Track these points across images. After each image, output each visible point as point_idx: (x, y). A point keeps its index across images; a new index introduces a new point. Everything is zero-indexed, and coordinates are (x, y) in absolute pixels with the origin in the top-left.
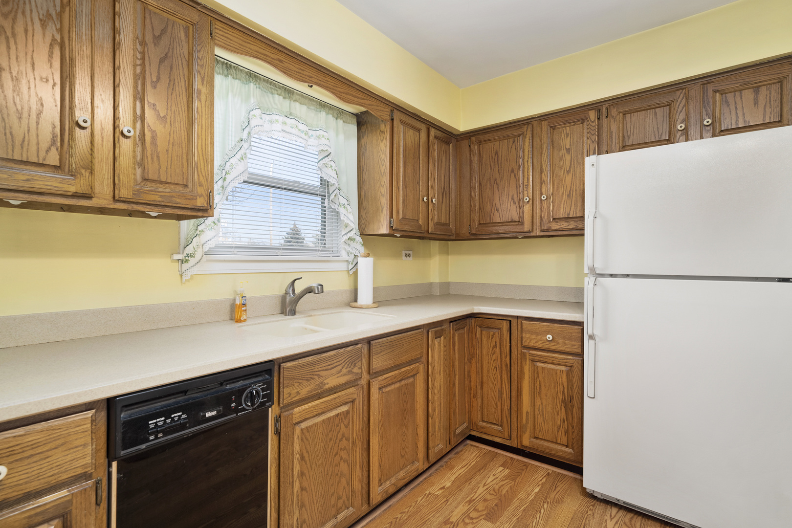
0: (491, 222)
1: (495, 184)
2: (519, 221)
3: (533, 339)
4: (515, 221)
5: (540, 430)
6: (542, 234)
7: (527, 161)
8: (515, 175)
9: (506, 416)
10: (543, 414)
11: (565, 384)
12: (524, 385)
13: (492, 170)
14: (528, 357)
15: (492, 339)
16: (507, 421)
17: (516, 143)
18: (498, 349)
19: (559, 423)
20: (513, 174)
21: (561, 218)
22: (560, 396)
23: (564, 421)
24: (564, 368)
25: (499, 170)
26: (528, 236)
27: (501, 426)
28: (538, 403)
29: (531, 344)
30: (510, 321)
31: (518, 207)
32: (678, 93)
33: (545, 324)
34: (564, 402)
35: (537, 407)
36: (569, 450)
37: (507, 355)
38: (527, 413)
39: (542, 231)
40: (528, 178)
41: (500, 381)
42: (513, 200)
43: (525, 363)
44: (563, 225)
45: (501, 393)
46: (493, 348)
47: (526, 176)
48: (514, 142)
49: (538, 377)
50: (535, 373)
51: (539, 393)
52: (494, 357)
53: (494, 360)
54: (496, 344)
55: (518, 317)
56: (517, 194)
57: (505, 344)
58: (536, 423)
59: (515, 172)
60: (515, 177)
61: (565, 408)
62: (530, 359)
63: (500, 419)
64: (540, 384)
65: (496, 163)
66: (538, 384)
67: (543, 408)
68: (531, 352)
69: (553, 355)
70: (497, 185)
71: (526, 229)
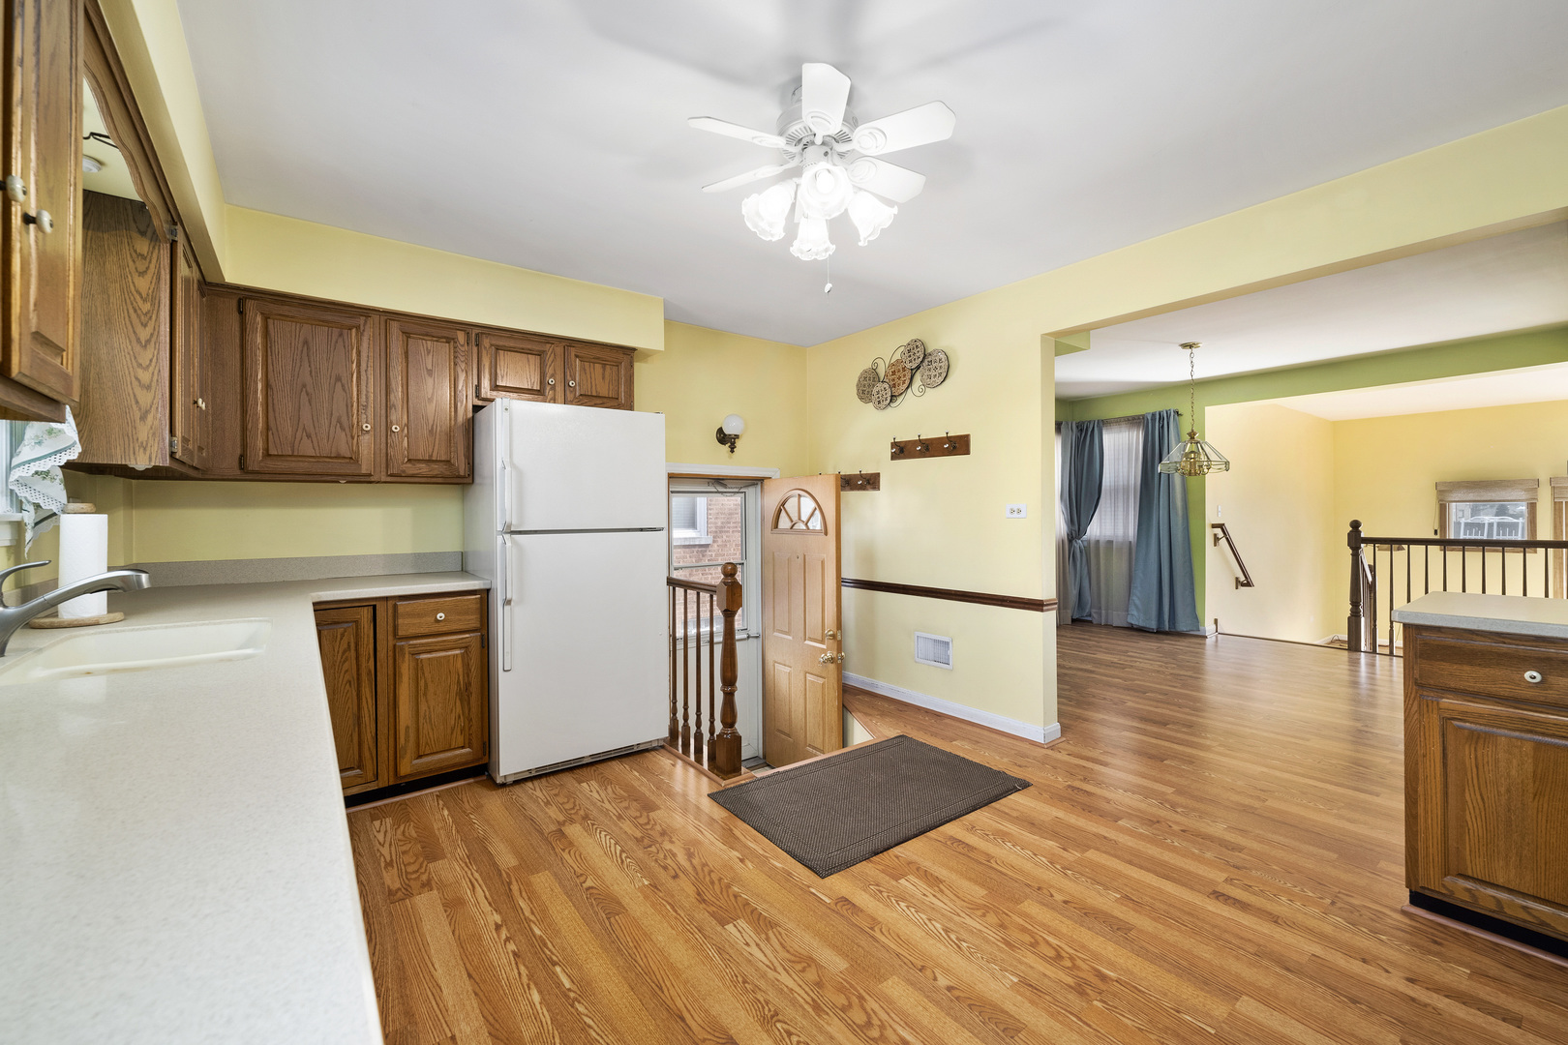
0: (296, 454)
1: (304, 393)
2: (351, 458)
3: (414, 624)
4: (344, 458)
5: (427, 743)
6: (389, 479)
7: (366, 371)
8: (343, 386)
9: (369, 748)
10: (430, 720)
11: (461, 670)
12: (401, 691)
13: (297, 370)
14: (407, 650)
15: (341, 639)
16: (371, 754)
17: (346, 337)
18: (353, 653)
19: (453, 722)
20: (339, 385)
21: (419, 460)
22: (454, 688)
23: (459, 717)
24: (457, 652)
25: (311, 372)
26: (365, 480)
27: (359, 768)
28: (423, 707)
29: (412, 631)
30: (374, 607)
31: (349, 436)
32: (548, 345)
33: (433, 600)
34: (460, 694)
35: (422, 714)
36: (468, 750)
37: (369, 658)
38: (407, 727)
39: (391, 475)
40: (366, 395)
41: (355, 700)
42: (341, 424)
43: (403, 660)
44: (423, 468)
45: (359, 718)
46: (343, 653)
47: (364, 392)
48: (341, 335)
49: (423, 673)
50: (418, 667)
51: (425, 694)
52: (346, 666)
53: (347, 671)
54: (349, 646)
55: (387, 599)
56: (348, 417)
57: (365, 642)
58: (421, 737)
59: (344, 381)
60: (344, 390)
61: (461, 700)
62: (410, 653)
63: (357, 757)
64: (425, 681)
65: (306, 359)
66: (422, 683)
67: (430, 712)
68: (411, 642)
69: (445, 638)
70: (308, 394)
71: (364, 471)
